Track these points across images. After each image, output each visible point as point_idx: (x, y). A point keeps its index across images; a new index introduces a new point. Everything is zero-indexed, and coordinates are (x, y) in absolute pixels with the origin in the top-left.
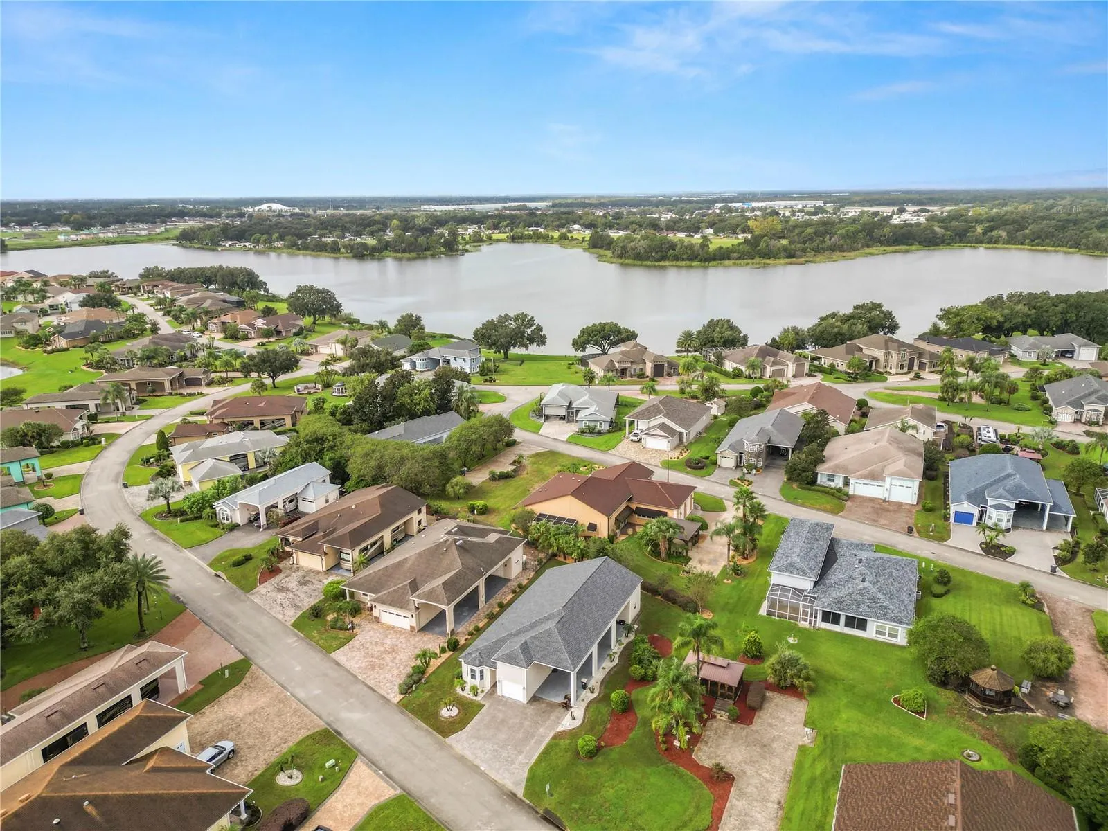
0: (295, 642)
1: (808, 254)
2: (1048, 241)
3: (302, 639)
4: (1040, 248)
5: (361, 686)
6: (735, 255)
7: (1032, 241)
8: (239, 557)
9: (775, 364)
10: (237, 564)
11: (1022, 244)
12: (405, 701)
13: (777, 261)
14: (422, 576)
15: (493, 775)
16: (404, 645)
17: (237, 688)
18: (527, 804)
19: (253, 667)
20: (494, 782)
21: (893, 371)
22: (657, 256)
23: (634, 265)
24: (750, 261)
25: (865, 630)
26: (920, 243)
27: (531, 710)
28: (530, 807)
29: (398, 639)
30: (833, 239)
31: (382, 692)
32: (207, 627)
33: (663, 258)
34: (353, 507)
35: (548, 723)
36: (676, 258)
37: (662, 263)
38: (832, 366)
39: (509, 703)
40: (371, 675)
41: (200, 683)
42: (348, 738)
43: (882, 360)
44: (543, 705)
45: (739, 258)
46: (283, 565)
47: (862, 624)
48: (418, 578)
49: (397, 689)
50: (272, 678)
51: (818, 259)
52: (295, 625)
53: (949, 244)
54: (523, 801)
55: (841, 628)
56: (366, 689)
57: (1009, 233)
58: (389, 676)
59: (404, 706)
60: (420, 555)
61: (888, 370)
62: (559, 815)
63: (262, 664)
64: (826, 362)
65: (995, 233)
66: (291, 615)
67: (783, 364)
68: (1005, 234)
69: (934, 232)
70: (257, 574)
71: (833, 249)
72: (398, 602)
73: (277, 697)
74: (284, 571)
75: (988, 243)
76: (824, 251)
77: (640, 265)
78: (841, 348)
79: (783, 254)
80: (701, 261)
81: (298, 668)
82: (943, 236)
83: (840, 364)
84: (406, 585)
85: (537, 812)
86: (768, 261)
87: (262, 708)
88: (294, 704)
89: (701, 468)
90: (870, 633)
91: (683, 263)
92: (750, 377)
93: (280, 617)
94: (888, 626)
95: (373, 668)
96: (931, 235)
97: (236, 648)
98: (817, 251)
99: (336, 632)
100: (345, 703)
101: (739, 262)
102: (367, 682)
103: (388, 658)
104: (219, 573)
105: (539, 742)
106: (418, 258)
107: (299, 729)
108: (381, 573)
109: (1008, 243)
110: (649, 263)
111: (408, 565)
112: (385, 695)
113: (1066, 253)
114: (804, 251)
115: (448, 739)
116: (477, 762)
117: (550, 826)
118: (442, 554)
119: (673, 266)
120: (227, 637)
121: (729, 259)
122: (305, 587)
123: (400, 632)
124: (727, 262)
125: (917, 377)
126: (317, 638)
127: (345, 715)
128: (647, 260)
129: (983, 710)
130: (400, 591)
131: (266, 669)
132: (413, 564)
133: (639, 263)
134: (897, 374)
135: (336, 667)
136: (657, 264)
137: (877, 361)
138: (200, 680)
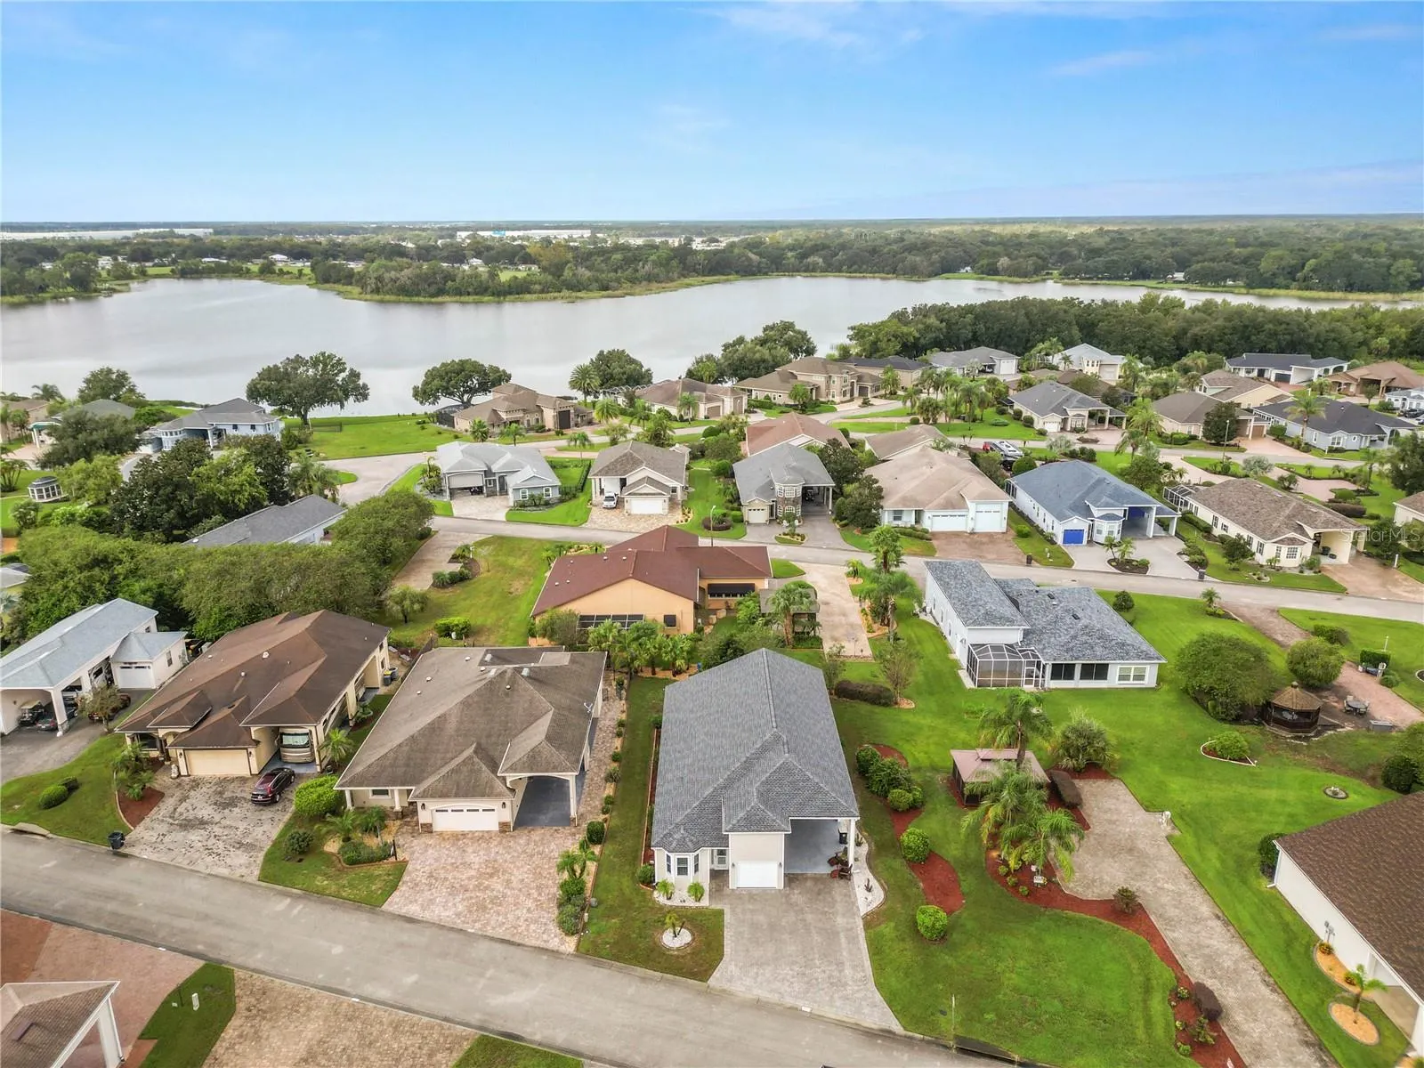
0: (290, 907)
1: (625, 285)
2: (865, 267)
3: (299, 897)
4: (858, 275)
5: (484, 946)
6: (537, 287)
7: (850, 267)
8: (54, 789)
9: (709, 399)
10: (53, 803)
11: (840, 271)
12: (586, 945)
13: (591, 294)
14: (489, 736)
15: (831, 1013)
16: (508, 857)
17: (235, 1022)
18: (923, 1040)
19: (239, 973)
20: (841, 1024)
21: (837, 399)
22: (433, 289)
23: (398, 302)
24: (556, 294)
25: (1106, 679)
26: (737, 272)
27: (797, 896)
28: (929, 1042)
29: (488, 850)
30: (646, 267)
31: (534, 943)
32: (75, 931)
33: (441, 292)
34: (265, 655)
35: (839, 907)
36: (459, 292)
37: (440, 299)
38: (767, 398)
39: (754, 896)
40: (488, 920)
41: (142, 1037)
42: (538, 1037)
43: (823, 387)
44: (809, 884)
45: (542, 292)
46: (161, 781)
47: (1100, 671)
48: (483, 741)
49: (554, 929)
50: (299, 982)
51: (637, 291)
52: (264, 877)
53: (766, 274)
54: (911, 1038)
55: (1077, 683)
56: (498, 946)
57: (825, 259)
58: (523, 913)
59: (591, 952)
60: (466, 704)
61: (831, 399)
62: (982, 1039)
63: (251, 963)
64: (759, 395)
65: (811, 259)
66: (247, 865)
67: (718, 399)
68: (821, 260)
69: (749, 259)
70: (113, 810)
71: (650, 278)
72: (467, 787)
73: (336, 1013)
74: (167, 792)
75: (805, 271)
76: (640, 282)
77: (407, 303)
78: (773, 377)
79: (595, 285)
80: (493, 294)
81: (337, 950)
82: (760, 263)
83: (777, 396)
84: (470, 758)
85: (945, 1047)
86: (579, 294)
87: (321, 1042)
88: (385, 1015)
89: (727, 528)
90: (1113, 680)
91: (471, 298)
92: (682, 419)
93: (224, 872)
94: (1133, 666)
95: (483, 908)
96: (746, 263)
97: (170, 949)
98: (634, 281)
99: (364, 870)
100: (482, 982)
101: (544, 295)
102: (490, 932)
103: (497, 884)
104: (21, 826)
105: (852, 940)
106: (31, 302)
107: (430, 1056)
108: (406, 749)
109: (824, 270)
110: (421, 299)
111: (452, 725)
112: (543, 945)
113: (883, 279)
114: (618, 280)
115: (712, 981)
116: (789, 1001)
117: (982, 1060)
118: (507, 695)
119: (457, 302)
120: (136, 934)
121: (529, 293)
122: (236, 810)
123: (483, 837)
124: (528, 296)
125: (866, 403)
126: (334, 888)
127: (497, 1001)
128: (417, 295)
129: (1299, 738)
130: (465, 769)
131: (269, 969)
132: (461, 722)
133: (407, 299)
134: (842, 402)
135: (408, 925)
136: (433, 300)
137: (818, 389)
138: (138, 1033)
